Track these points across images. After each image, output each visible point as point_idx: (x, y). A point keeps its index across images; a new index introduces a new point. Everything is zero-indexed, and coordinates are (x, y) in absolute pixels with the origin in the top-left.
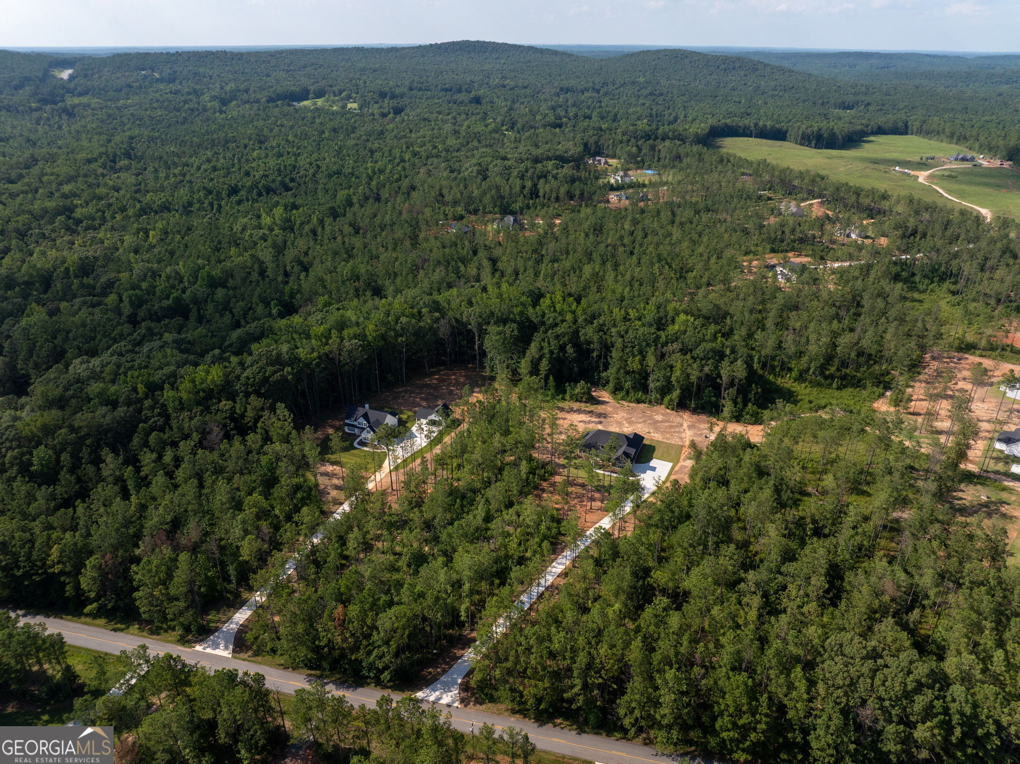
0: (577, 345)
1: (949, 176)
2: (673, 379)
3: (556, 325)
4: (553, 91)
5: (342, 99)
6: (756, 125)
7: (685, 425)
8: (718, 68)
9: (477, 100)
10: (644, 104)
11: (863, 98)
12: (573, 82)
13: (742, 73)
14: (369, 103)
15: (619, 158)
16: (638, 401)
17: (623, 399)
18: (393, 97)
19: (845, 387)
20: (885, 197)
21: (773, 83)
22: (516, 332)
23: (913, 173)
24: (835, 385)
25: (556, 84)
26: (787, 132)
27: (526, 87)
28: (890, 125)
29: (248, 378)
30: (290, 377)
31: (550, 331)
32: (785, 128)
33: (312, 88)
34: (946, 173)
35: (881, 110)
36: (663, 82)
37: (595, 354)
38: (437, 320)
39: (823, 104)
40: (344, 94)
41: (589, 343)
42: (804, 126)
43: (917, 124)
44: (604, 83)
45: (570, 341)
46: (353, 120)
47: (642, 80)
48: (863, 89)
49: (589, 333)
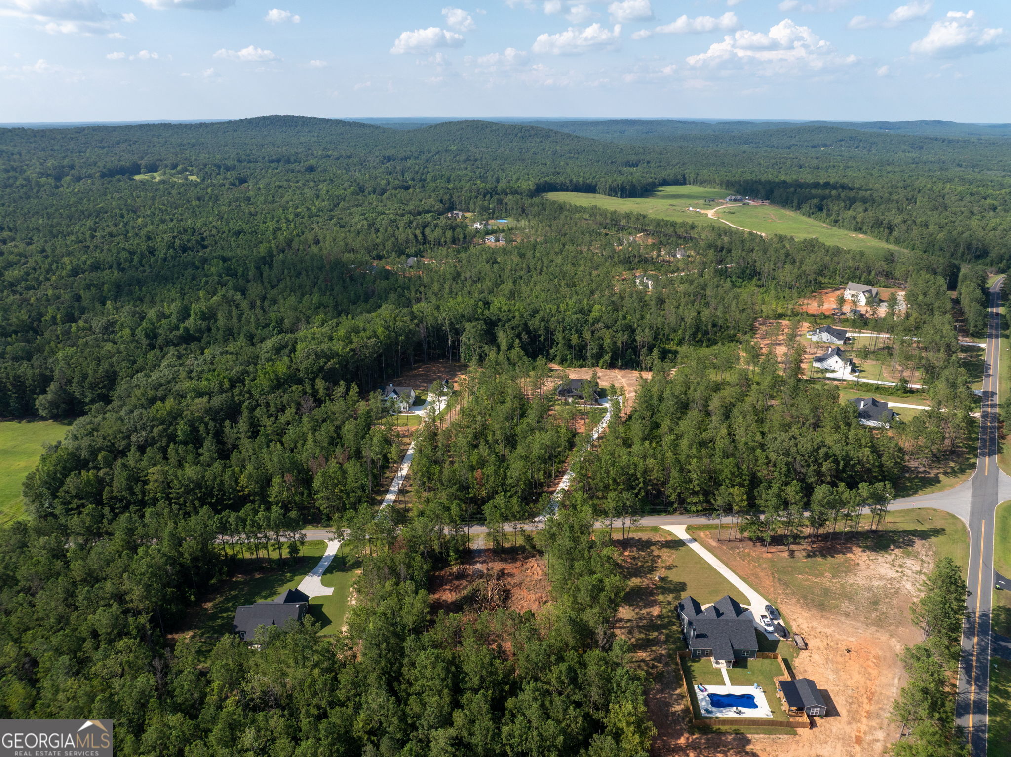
0: (529, 332)
1: (729, 212)
2: (605, 345)
3: (510, 320)
4: (377, 160)
5: (179, 173)
6: (571, 181)
7: (619, 376)
8: (516, 136)
9: (311, 169)
10: (466, 169)
11: (643, 157)
12: (391, 152)
13: (538, 140)
14: (211, 175)
15: (473, 212)
16: (581, 366)
17: (569, 366)
18: (228, 169)
19: (711, 345)
20: (693, 227)
21: (566, 148)
22: (484, 327)
23: (703, 212)
24: (704, 344)
25: (377, 154)
26: (596, 186)
27: (349, 157)
28: (672, 177)
29: (306, 368)
30: (337, 366)
31: (507, 325)
32: (594, 183)
33: (143, 163)
34: (727, 211)
35: (660, 166)
36: (473, 149)
37: (542, 338)
38: (417, 325)
39: (612, 163)
40: (179, 168)
41: (536, 330)
42: (610, 181)
43: (692, 176)
44: (420, 152)
45: (523, 330)
46: (209, 191)
47: (454, 148)
48: (641, 150)
49: (534, 323)
